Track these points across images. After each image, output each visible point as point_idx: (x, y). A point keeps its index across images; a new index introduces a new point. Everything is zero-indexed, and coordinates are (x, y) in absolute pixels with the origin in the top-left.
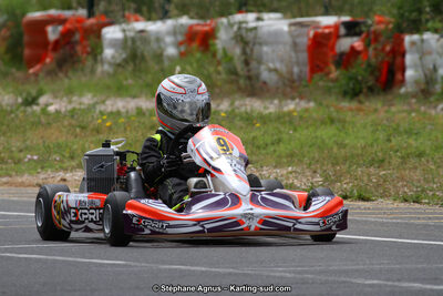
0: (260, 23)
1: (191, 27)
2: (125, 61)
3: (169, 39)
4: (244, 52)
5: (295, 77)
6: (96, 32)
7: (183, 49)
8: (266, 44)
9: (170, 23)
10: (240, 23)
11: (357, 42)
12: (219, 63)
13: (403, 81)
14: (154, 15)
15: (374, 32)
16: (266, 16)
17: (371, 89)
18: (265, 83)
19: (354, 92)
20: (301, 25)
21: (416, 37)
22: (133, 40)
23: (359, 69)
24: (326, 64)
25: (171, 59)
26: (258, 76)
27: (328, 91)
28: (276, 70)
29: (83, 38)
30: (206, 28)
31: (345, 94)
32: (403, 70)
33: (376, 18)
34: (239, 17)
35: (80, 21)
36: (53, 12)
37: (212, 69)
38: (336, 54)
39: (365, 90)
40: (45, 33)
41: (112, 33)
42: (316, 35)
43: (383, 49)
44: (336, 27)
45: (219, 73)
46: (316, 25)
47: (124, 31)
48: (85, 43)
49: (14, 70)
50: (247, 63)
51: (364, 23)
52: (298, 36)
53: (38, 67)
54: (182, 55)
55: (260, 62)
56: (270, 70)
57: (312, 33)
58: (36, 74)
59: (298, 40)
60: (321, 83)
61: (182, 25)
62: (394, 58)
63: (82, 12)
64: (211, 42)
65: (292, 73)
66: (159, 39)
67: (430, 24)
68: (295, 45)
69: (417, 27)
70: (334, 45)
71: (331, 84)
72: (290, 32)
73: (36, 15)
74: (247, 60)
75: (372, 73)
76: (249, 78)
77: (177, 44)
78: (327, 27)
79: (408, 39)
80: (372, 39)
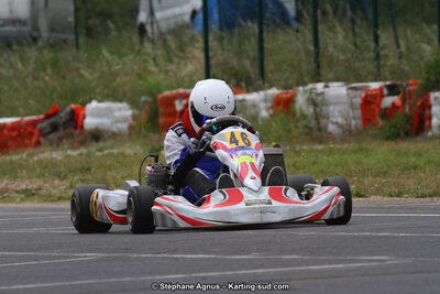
0: (327, 90)
1: (278, 95)
3: (262, 105)
4: (315, 110)
5: (353, 128)
7: (271, 112)
8: (332, 104)
9: (262, 93)
10: (312, 89)
11: (395, 99)
12: (297, 121)
13: (430, 127)
14: (250, 89)
15: (409, 92)
16: (330, 84)
17: (407, 134)
18: (330, 133)
19: (394, 136)
20: (355, 89)
21: (438, 94)
23: (398, 119)
24: (374, 116)
25: (263, 119)
26: (326, 127)
27: (375, 137)
28: (337, 123)
30: (289, 96)
31: (388, 138)
32: (430, 118)
33: (411, 82)
34: (310, 86)
37: (292, 125)
38: (381, 110)
39: (402, 134)
40: (173, 106)
42: (367, 96)
43: (415, 104)
44: (381, 89)
45: (296, 127)
46: (367, 89)
49: (152, 134)
50: (317, 120)
51: (401, 85)
52: (354, 97)
54: (272, 116)
55: (327, 117)
56: (333, 123)
57: (363, 95)
59: (354, 100)
60: (371, 132)
61: (272, 95)
62: (424, 109)
64: (292, 105)
65: (350, 127)
66: (255, 106)
68: (352, 105)
70: (380, 101)
71: (378, 132)
72: (348, 94)
73: (167, 93)
74: (317, 117)
75: (408, 121)
76: (319, 130)
77: (268, 109)
78: (375, 90)
79: (433, 95)
80: (407, 96)
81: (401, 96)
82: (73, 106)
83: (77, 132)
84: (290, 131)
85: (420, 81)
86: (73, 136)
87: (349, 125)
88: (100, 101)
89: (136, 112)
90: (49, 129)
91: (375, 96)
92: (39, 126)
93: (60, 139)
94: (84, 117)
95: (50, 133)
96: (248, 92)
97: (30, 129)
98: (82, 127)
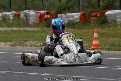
0: (29, 12)
1: (15, 13)
2: (2, 20)
3: (11, 16)
4: (26, 18)
5: (36, 23)
7: (14, 18)
9: (11, 13)
10: (25, 12)
11: (49, 16)
12: (21, 20)
15: (52, 14)
18: (30, 24)
19: (48, 26)
20: (37, 13)
21: (60, 15)
22: (4, 16)
24: (42, 20)
25: (11, 20)
27: (43, 26)
28: (32, 22)
30: (18, 14)
31: (46, 26)
33: (52, 11)
38: (44, 18)
42: (40, 15)
43: (54, 17)
44: (44, 13)
45: (21, 22)
46: (40, 13)
47: (2, 14)
51: (50, 12)
54: (14, 19)
55: (29, 20)
56: (31, 22)
57: (40, 14)
59: (37, 16)
60: (42, 24)
64: (19, 16)
65: (36, 22)
66: (9, 16)
67: (63, 12)
68: (36, 17)
69: (60, 13)
70: (44, 16)
71: (44, 24)
72: (35, 14)
74: (27, 20)
76: (27, 23)
77: (13, 17)
80: (51, 15)
81: (50, 15)
84: (19, 23)
85: (55, 11)
91: (43, 15)
96: (7, 12)
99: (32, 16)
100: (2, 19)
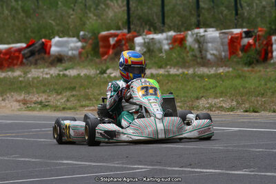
0: (206, 33)
1: (175, 36)
2: (145, 52)
3: (165, 42)
4: (199, 47)
5: (223, 57)
6: (132, 40)
7: (171, 46)
8: (209, 42)
9: (164, 34)
10: (197, 33)
11: (251, 41)
12: (188, 52)
13: (272, 57)
14: (157, 32)
15: (259, 36)
16: (208, 30)
17: (257, 61)
18: (209, 60)
19: (250, 64)
20: (225, 33)
22: (148, 43)
23: (252, 52)
24: (237, 50)
25: (166, 51)
26: (206, 57)
27: (238, 63)
28: (213, 54)
29: (126, 42)
30: (182, 36)
31: (246, 64)
32: (272, 52)
33: (259, 29)
34: (196, 31)
35: (124, 35)
36: (112, 31)
37: (185, 55)
38: (241, 46)
39: (255, 62)
40: (109, 41)
41: (139, 40)
42: (232, 37)
43: (262, 43)
44: (241, 34)
45: (188, 56)
46: (232, 33)
47: (144, 39)
48: (127, 45)
49: (95, 58)
50: (201, 52)
51: (254, 32)
52: (224, 38)
53: (106, 57)
54: (171, 49)
55: (207, 51)
56: (211, 54)
57: (230, 37)
58: (105, 60)
59: (223, 40)
60: (235, 60)
61: (171, 36)
62: (268, 46)
63: (125, 31)
64: (184, 42)
66: (160, 42)
68: (222, 44)
70: (240, 41)
71: (239, 60)
72: (220, 36)
73: (104, 33)
74: (201, 50)
75: (258, 54)
76: (202, 58)
77: (169, 44)
78: (237, 34)
79: (274, 38)
80: (257, 38)
81: (253, 38)
82: (43, 40)
83: (46, 56)
84: (183, 58)
85: (265, 29)
86: (43, 59)
87: (220, 55)
88: (60, 37)
89: (84, 44)
90: (29, 54)
91: (237, 38)
92: (22, 52)
93: (36, 60)
94: (51, 46)
95: (29, 57)
96: (155, 33)
97: (17, 54)
98: (49, 53)
99: (213, 40)
100: (145, 50)
